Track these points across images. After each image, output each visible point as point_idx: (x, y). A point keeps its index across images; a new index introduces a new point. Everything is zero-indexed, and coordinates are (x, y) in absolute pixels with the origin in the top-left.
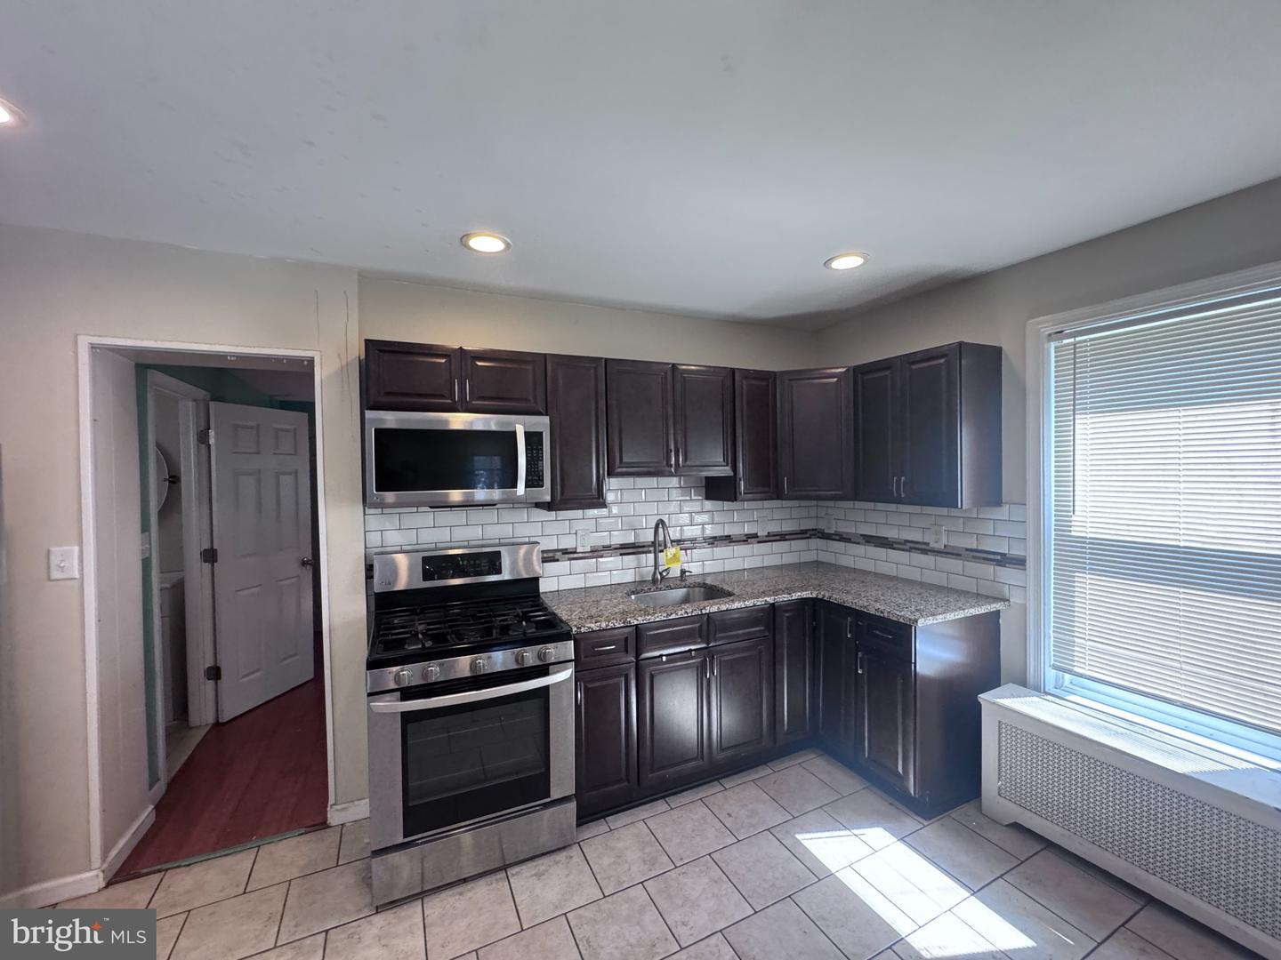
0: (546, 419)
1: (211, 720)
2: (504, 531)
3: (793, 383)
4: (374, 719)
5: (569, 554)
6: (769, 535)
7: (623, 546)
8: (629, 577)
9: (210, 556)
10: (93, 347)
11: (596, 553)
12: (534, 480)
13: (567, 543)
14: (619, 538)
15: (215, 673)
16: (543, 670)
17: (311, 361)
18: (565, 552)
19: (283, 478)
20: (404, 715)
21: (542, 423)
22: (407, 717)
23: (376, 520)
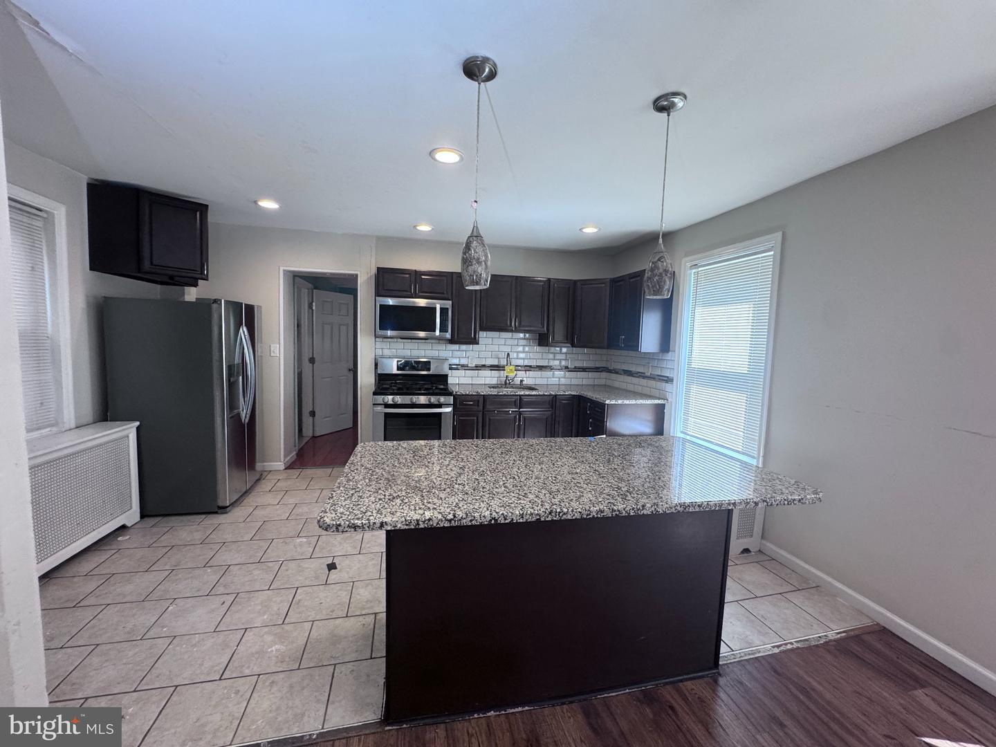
0: (450, 302)
1: (311, 435)
2: (435, 353)
3: (583, 286)
4: (375, 414)
5: (465, 367)
6: (575, 367)
7: (492, 366)
8: (494, 381)
9: (312, 360)
10: (284, 271)
11: (478, 368)
12: (443, 329)
13: (464, 362)
14: (489, 362)
15: (313, 414)
16: (440, 406)
17: (357, 275)
18: (463, 366)
19: (341, 327)
20: (385, 413)
21: (448, 304)
22: (386, 415)
23: (379, 345)
